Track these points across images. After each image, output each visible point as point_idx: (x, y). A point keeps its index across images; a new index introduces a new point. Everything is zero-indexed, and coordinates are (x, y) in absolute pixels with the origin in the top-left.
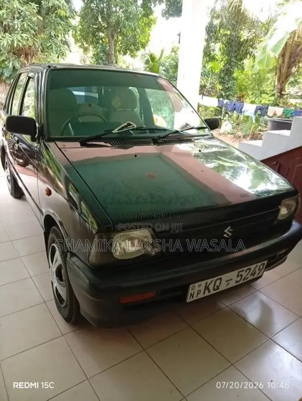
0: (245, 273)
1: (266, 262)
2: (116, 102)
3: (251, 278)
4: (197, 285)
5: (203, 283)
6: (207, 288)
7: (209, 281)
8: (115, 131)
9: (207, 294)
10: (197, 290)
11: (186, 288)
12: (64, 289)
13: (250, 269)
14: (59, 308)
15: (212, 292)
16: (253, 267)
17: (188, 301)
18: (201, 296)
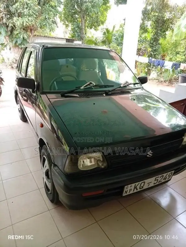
0: (160, 178)
1: (173, 172)
2: (84, 67)
3: (163, 181)
4: (129, 186)
5: (133, 185)
6: (135, 187)
7: (137, 184)
8: (82, 88)
9: (135, 191)
10: (129, 189)
11: (122, 188)
12: (50, 184)
13: (163, 176)
14: (47, 193)
15: (139, 190)
16: (165, 175)
17: (124, 195)
18: (132, 192)
